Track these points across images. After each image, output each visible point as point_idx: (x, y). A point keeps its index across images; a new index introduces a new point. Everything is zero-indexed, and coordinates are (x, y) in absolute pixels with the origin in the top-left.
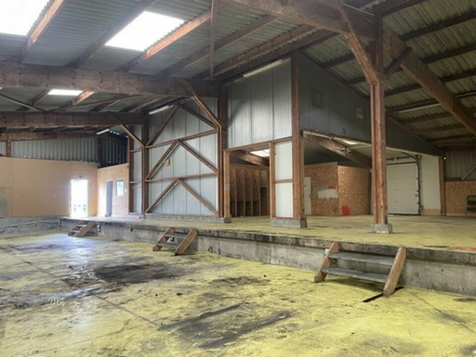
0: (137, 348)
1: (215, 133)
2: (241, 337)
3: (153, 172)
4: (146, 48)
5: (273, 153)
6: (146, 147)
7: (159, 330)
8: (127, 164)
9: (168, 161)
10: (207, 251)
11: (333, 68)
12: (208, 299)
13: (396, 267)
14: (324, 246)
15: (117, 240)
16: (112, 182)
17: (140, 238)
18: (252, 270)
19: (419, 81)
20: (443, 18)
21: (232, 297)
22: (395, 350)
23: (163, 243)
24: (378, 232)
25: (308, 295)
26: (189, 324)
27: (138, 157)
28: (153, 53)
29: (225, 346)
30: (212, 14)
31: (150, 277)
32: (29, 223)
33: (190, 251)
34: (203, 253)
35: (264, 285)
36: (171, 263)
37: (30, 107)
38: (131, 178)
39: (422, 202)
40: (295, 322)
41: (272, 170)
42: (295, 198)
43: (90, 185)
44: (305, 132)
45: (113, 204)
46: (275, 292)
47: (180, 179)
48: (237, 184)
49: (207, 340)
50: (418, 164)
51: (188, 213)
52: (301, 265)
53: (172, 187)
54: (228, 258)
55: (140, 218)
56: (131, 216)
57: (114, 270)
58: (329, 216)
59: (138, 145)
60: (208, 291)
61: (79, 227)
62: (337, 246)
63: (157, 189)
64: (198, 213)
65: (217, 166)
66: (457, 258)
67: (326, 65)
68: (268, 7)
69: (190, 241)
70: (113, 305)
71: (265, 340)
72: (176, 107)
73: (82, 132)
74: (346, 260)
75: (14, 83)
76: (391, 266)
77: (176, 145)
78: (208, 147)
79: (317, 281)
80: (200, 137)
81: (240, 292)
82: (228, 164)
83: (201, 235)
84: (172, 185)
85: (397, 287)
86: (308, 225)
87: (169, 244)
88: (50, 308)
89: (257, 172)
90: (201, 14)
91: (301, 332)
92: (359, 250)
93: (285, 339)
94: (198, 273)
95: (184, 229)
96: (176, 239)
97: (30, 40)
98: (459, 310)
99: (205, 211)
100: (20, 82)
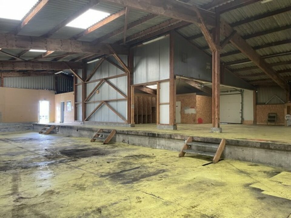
0: (90, 184)
1: (126, 75)
2: (141, 180)
3: (89, 97)
4: (88, 27)
5: (159, 87)
6: (85, 82)
7: (100, 177)
8: (74, 92)
9: (98, 91)
10: (121, 142)
11: (194, 40)
12: (124, 164)
13: (220, 149)
14: (185, 138)
15: (69, 136)
16: (64, 102)
17: (82, 135)
18: (146, 151)
19: (240, 49)
20: (253, 15)
21: (136, 164)
22: (213, 185)
23: (96, 137)
24: (214, 132)
25: (174, 163)
26: (115, 175)
27: (80, 88)
28: (92, 31)
29: (133, 183)
30: (126, 11)
31: (91, 154)
32: (14, 126)
33: (112, 142)
34: (119, 143)
35: (153, 158)
36: (102, 148)
37: (17, 58)
38: (76, 100)
39: (243, 116)
40: (167, 174)
41: (158, 97)
42: (171, 113)
43: (50, 104)
44: (177, 77)
45: (65, 115)
46: (158, 161)
47: (105, 101)
48: (138, 105)
49: (124, 181)
50: (242, 95)
51: (110, 121)
52: (172, 149)
53: (100, 106)
54: (133, 146)
55: (81, 124)
56: (76, 123)
57: (71, 151)
58: (190, 124)
59: (80, 81)
60: (123, 161)
61: (46, 129)
62: (191, 139)
63: (91, 107)
64: (116, 122)
65: (127, 94)
66: (250, 144)
67: (189, 39)
68: (156, 11)
69: (112, 137)
70: (75, 167)
71: (152, 181)
72: (103, 59)
73: (46, 72)
74: (195, 146)
75: (13, 46)
76: (217, 148)
77: (103, 82)
78: (122, 83)
79: (180, 157)
80: (117, 77)
81: (140, 161)
82: (133, 93)
83: (118, 133)
84: (100, 105)
85: (220, 159)
86: (178, 129)
87: (100, 138)
88: (41, 168)
89: (150, 98)
90: (120, 11)
91: (170, 178)
92: (202, 141)
93: (161, 181)
94: (117, 153)
95: (109, 130)
96: (103, 136)
97: (23, 23)
98: (248, 170)
99: (120, 120)
100: (16, 45)
